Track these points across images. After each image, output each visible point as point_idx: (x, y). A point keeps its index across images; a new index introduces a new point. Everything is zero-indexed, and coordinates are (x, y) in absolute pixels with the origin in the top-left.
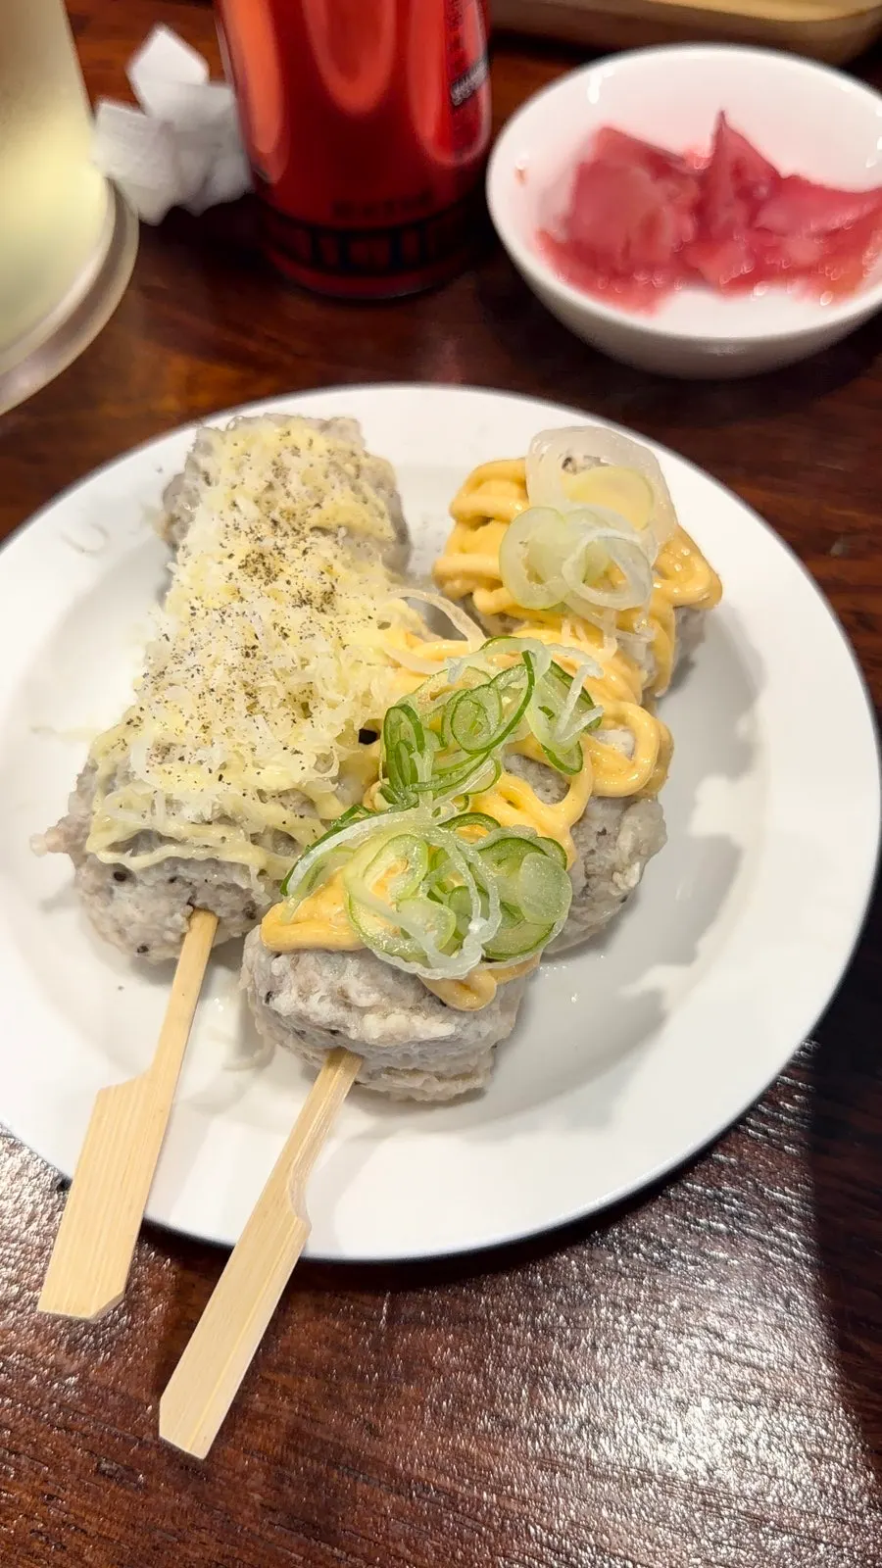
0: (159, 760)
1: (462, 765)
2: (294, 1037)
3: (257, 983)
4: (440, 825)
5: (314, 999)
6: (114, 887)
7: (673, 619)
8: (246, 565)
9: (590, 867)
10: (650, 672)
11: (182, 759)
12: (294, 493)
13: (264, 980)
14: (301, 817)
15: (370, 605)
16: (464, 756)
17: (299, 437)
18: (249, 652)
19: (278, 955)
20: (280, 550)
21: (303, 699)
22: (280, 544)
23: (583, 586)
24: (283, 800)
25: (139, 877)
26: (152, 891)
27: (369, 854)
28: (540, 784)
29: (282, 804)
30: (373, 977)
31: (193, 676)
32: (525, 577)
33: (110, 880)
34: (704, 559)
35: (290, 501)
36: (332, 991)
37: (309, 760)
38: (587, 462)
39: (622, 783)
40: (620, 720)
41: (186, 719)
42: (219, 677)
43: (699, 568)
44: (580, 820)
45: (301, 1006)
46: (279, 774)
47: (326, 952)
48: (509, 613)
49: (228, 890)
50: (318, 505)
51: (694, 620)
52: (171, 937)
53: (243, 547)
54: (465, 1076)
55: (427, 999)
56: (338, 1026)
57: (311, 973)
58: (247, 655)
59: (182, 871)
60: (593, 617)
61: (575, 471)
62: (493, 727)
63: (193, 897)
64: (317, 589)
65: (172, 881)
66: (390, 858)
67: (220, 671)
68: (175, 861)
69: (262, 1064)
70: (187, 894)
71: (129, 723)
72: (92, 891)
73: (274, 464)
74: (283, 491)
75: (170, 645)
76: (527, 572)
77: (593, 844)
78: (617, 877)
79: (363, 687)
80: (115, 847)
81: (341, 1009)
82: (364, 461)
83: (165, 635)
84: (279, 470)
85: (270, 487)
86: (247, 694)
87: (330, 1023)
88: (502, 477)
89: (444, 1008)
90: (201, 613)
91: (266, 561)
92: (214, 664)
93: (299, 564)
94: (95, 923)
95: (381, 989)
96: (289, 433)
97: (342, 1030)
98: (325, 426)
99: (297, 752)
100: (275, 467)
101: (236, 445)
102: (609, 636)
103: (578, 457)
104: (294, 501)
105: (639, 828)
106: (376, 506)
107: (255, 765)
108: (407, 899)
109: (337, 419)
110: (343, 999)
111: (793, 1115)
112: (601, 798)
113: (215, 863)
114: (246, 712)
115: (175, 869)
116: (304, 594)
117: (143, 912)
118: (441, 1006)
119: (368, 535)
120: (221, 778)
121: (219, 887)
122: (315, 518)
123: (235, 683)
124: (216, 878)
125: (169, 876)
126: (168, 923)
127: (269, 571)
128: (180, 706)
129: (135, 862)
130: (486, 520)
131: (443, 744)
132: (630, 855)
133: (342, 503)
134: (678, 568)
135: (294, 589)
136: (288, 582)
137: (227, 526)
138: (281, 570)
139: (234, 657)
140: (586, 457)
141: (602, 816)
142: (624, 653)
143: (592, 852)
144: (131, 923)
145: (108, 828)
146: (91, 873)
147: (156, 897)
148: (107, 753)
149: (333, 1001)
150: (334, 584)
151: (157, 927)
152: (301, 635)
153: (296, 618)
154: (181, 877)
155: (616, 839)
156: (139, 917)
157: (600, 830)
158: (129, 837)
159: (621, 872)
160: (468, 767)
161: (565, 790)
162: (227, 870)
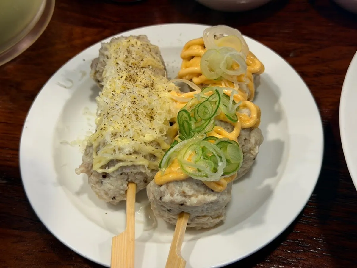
0: (114, 137)
1: (203, 125)
2: (168, 212)
3: (156, 196)
4: (203, 140)
5: (175, 195)
6: (102, 180)
7: (252, 77)
8: (127, 79)
9: (244, 150)
10: (248, 93)
11: (121, 136)
12: (134, 57)
13: (158, 194)
14: (157, 149)
15: (165, 86)
16: (203, 122)
17: (133, 41)
18: (134, 102)
19: (161, 186)
20: (136, 73)
21: (150, 115)
22: (136, 71)
23: (227, 70)
24: (151, 144)
25: (111, 175)
26: (116, 178)
27: (183, 152)
28: (226, 127)
29: (151, 145)
30: (191, 186)
31: (119, 112)
32: (209, 71)
33: (101, 178)
34: (257, 59)
35: (134, 60)
36: (180, 192)
37: (158, 131)
38: (220, 36)
39: (249, 123)
40: (245, 106)
41: (120, 124)
42: (126, 111)
43: (257, 61)
44: (239, 136)
45: (172, 198)
46: (149, 137)
47: (177, 181)
48: (204, 83)
49: (138, 174)
50: (142, 60)
51: (257, 77)
52: (122, 192)
53: (124, 74)
54: (218, 217)
55: (208, 190)
56: (183, 202)
57: (173, 188)
58: (133, 104)
59: (124, 170)
60: (230, 79)
61: (217, 39)
62: (210, 112)
63: (128, 178)
64: (149, 83)
65: (121, 174)
66: (190, 152)
67: (126, 110)
68: (122, 167)
69: (155, 227)
70: (126, 177)
71: (101, 129)
72: (95, 183)
73: (127, 50)
74: (131, 58)
75: (108, 106)
76: (209, 69)
77: (243, 143)
78: (252, 152)
79: (168, 109)
80: (102, 167)
81: (183, 197)
82: (151, 47)
83: (107, 103)
84: (129, 52)
85: (127, 57)
86: (135, 115)
87: (181, 202)
88: (195, 44)
89: (213, 192)
90: (116, 95)
91: (132, 77)
92: (124, 108)
93: (143, 76)
94: (97, 193)
95: (194, 189)
96: (129, 41)
97: (184, 203)
98: (138, 38)
99: (154, 129)
100: (127, 51)
101: (115, 46)
102: (236, 84)
103: (217, 34)
104: (135, 60)
105: (256, 136)
106: (157, 59)
107: (142, 135)
108: (198, 161)
109: (140, 36)
110: (184, 194)
111: (314, 216)
112: (243, 129)
113: (134, 166)
114: (136, 120)
115: (122, 170)
116: (146, 85)
117: (113, 186)
118: (212, 192)
119: (157, 68)
120: (133, 140)
121: (136, 174)
122: (142, 64)
123: (131, 112)
124: (135, 171)
125: (120, 173)
126: (122, 187)
127: (134, 80)
128: (117, 121)
129: (110, 170)
130: (192, 57)
131: (196, 120)
132: (255, 144)
133: (149, 59)
134: (251, 62)
135: (143, 83)
136: (141, 82)
137: (117, 69)
138: (138, 79)
139: (129, 105)
140: (219, 35)
141: (245, 134)
142: (241, 89)
143: (243, 145)
144: (110, 190)
145: (100, 162)
146: (95, 177)
147: (117, 180)
148: (95, 140)
149: (181, 195)
150: (153, 81)
151: (118, 190)
152: (148, 96)
153: (145, 91)
154: (124, 172)
155: (250, 140)
156: (112, 187)
157: (245, 138)
158: (106, 163)
159: (252, 150)
160: (205, 125)
161: (233, 128)
162: (138, 168)
